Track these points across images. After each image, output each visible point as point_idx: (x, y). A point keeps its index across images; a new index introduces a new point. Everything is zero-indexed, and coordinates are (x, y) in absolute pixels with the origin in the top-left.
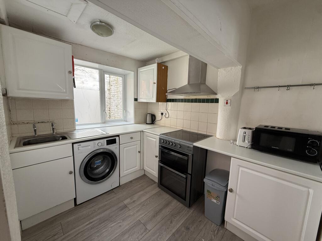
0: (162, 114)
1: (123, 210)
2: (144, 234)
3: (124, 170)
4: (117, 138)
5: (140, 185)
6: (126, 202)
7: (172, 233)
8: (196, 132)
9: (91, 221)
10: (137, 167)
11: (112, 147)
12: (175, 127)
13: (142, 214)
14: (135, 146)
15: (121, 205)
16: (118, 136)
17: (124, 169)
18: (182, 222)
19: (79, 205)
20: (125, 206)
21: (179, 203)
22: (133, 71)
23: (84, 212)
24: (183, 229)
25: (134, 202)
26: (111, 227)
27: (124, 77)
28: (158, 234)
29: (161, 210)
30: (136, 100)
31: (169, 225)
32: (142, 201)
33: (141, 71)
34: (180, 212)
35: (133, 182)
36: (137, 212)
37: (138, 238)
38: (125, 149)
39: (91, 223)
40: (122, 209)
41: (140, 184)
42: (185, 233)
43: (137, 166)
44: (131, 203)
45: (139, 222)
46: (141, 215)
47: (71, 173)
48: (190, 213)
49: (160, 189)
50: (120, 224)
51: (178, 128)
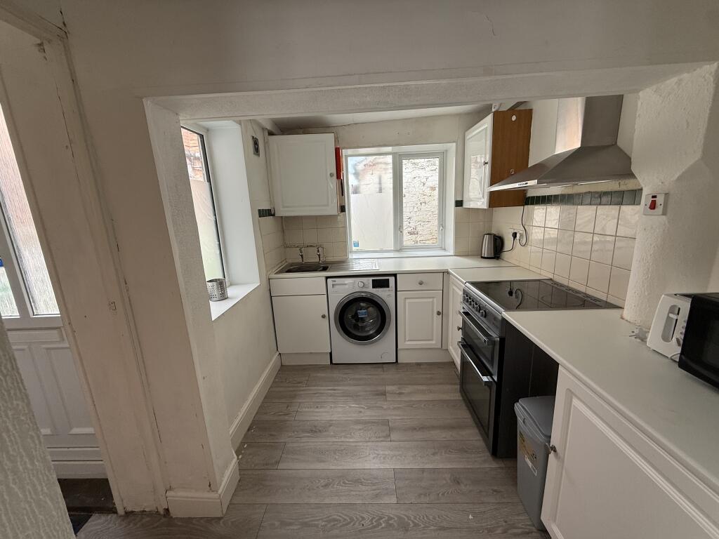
0: (515, 235)
1: (377, 397)
2: (381, 439)
3: (405, 339)
4: (392, 280)
5: (429, 376)
6: (389, 388)
7: (421, 466)
8: (582, 289)
9: (336, 388)
10: (434, 342)
11: (381, 293)
12: (538, 271)
13: (399, 416)
14: (431, 300)
15: (381, 388)
16: (395, 275)
17: (405, 336)
18: (455, 467)
19: (335, 364)
20: (384, 394)
21: (479, 437)
22: (454, 142)
23: (336, 374)
24: (447, 476)
25: (400, 394)
26: (350, 407)
27: (443, 156)
28: (400, 453)
29: (433, 428)
30: (459, 203)
31: (427, 455)
32: (413, 399)
33: (470, 136)
34: (466, 452)
35: (422, 367)
36: (394, 409)
37: (370, 438)
38: (408, 301)
39: (335, 390)
40: (377, 395)
41: (430, 374)
42: (444, 482)
43: (434, 338)
44: (395, 393)
45: (386, 423)
46: (396, 415)
47: (324, 317)
48: (487, 466)
49: (461, 398)
50: (362, 410)
51: (543, 272)
